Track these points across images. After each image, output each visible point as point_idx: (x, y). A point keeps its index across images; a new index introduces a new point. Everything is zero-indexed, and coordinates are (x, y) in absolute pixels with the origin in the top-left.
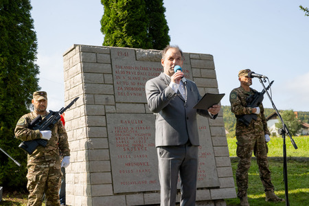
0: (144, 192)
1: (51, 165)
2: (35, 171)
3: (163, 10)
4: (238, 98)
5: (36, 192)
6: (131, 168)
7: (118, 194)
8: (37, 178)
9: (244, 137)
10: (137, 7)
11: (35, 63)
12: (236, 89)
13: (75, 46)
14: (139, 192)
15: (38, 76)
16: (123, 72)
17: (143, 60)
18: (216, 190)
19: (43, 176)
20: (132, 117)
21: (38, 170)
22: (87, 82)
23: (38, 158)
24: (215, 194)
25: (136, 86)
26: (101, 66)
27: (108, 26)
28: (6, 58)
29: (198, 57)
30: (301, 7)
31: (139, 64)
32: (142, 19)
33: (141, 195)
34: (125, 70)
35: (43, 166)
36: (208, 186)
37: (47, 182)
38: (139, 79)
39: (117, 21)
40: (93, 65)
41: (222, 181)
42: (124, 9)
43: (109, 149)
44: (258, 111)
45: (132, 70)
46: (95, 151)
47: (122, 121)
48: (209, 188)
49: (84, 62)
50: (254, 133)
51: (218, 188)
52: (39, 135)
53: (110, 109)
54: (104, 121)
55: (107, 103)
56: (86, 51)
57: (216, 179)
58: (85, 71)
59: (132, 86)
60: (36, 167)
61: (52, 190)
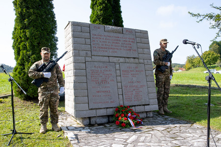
0: (107, 108)
1: (52, 92)
2: (42, 95)
3: (121, 12)
4: (158, 55)
5: (43, 108)
6: (100, 94)
7: (92, 109)
8: (43, 100)
9: (160, 76)
10: (108, 10)
11: (56, 36)
12: (157, 50)
13: (69, 22)
14: (104, 108)
15: (57, 43)
16: (96, 38)
17: (108, 31)
18: (148, 106)
19: (47, 99)
20: (101, 64)
21: (44, 95)
22: (75, 43)
23: (43, 88)
24: (147, 108)
25: (104, 46)
26: (84, 34)
27: (93, 19)
28: (39, 32)
29: (139, 31)
30: (189, 13)
31: (106, 34)
32: (110, 16)
33: (105, 109)
34: (98, 37)
35: (46, 93)
36: (143, 104)
37: (50, 102)
38: (106, 42)
39: (97, 16)
40: (79, 33)
41: (151, 101)
42: (101, 10)
43: (87, 82)
44: (169, 64)
45: (102, 37)
46: (78, 84)
47: (95, 67)
48: (144, 105)
49: (73, 31)
50: (165, 75)
51: (149, 105)
52: (43, 75)
53: (88, 59)
54: (85, 66)
55: (87, 56)
56: (75, 25)
57: (148, 100)
58: (74, 36)
59: (101, 46)
60: (43, 93)
61: (53, 107)
